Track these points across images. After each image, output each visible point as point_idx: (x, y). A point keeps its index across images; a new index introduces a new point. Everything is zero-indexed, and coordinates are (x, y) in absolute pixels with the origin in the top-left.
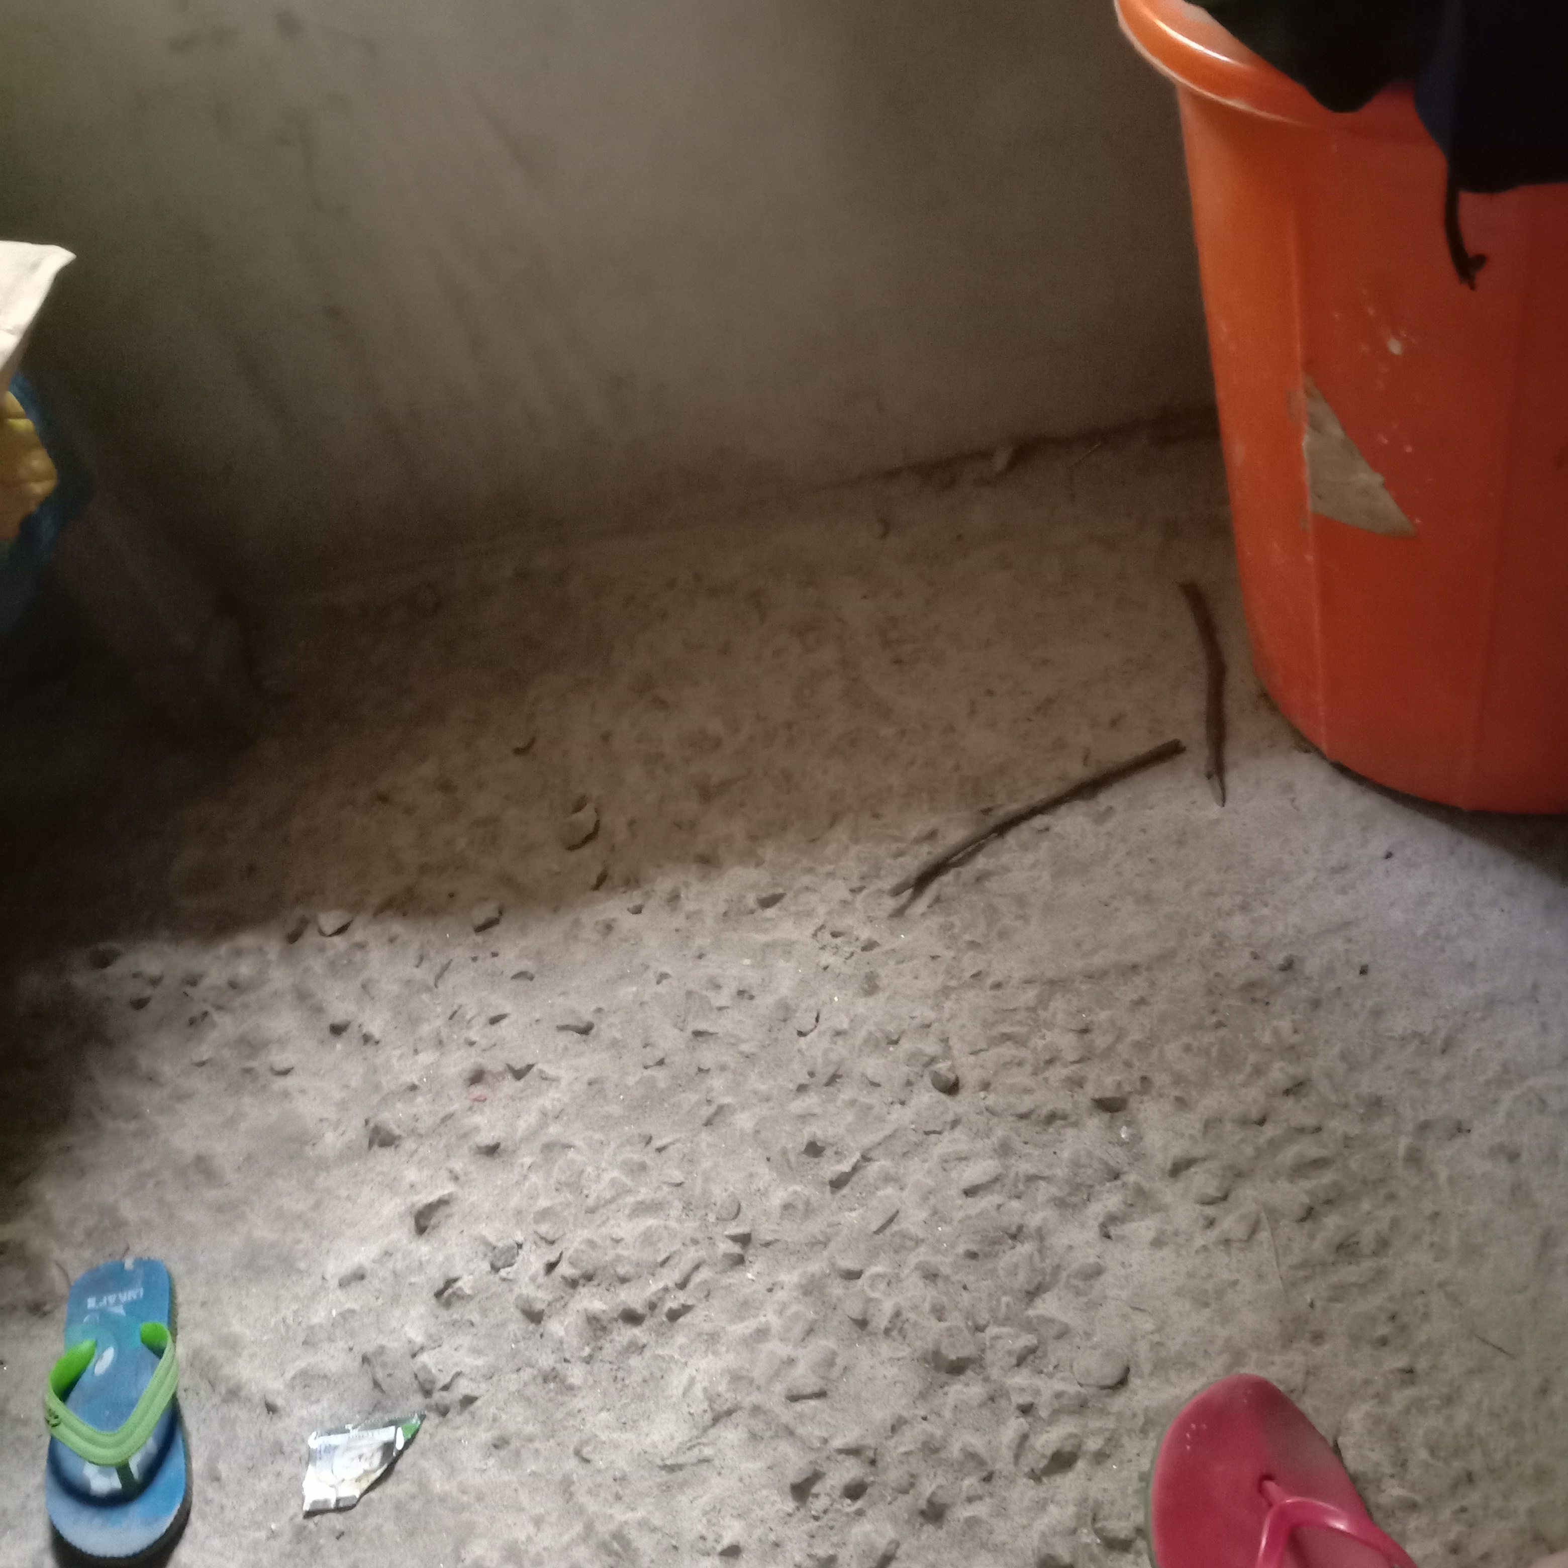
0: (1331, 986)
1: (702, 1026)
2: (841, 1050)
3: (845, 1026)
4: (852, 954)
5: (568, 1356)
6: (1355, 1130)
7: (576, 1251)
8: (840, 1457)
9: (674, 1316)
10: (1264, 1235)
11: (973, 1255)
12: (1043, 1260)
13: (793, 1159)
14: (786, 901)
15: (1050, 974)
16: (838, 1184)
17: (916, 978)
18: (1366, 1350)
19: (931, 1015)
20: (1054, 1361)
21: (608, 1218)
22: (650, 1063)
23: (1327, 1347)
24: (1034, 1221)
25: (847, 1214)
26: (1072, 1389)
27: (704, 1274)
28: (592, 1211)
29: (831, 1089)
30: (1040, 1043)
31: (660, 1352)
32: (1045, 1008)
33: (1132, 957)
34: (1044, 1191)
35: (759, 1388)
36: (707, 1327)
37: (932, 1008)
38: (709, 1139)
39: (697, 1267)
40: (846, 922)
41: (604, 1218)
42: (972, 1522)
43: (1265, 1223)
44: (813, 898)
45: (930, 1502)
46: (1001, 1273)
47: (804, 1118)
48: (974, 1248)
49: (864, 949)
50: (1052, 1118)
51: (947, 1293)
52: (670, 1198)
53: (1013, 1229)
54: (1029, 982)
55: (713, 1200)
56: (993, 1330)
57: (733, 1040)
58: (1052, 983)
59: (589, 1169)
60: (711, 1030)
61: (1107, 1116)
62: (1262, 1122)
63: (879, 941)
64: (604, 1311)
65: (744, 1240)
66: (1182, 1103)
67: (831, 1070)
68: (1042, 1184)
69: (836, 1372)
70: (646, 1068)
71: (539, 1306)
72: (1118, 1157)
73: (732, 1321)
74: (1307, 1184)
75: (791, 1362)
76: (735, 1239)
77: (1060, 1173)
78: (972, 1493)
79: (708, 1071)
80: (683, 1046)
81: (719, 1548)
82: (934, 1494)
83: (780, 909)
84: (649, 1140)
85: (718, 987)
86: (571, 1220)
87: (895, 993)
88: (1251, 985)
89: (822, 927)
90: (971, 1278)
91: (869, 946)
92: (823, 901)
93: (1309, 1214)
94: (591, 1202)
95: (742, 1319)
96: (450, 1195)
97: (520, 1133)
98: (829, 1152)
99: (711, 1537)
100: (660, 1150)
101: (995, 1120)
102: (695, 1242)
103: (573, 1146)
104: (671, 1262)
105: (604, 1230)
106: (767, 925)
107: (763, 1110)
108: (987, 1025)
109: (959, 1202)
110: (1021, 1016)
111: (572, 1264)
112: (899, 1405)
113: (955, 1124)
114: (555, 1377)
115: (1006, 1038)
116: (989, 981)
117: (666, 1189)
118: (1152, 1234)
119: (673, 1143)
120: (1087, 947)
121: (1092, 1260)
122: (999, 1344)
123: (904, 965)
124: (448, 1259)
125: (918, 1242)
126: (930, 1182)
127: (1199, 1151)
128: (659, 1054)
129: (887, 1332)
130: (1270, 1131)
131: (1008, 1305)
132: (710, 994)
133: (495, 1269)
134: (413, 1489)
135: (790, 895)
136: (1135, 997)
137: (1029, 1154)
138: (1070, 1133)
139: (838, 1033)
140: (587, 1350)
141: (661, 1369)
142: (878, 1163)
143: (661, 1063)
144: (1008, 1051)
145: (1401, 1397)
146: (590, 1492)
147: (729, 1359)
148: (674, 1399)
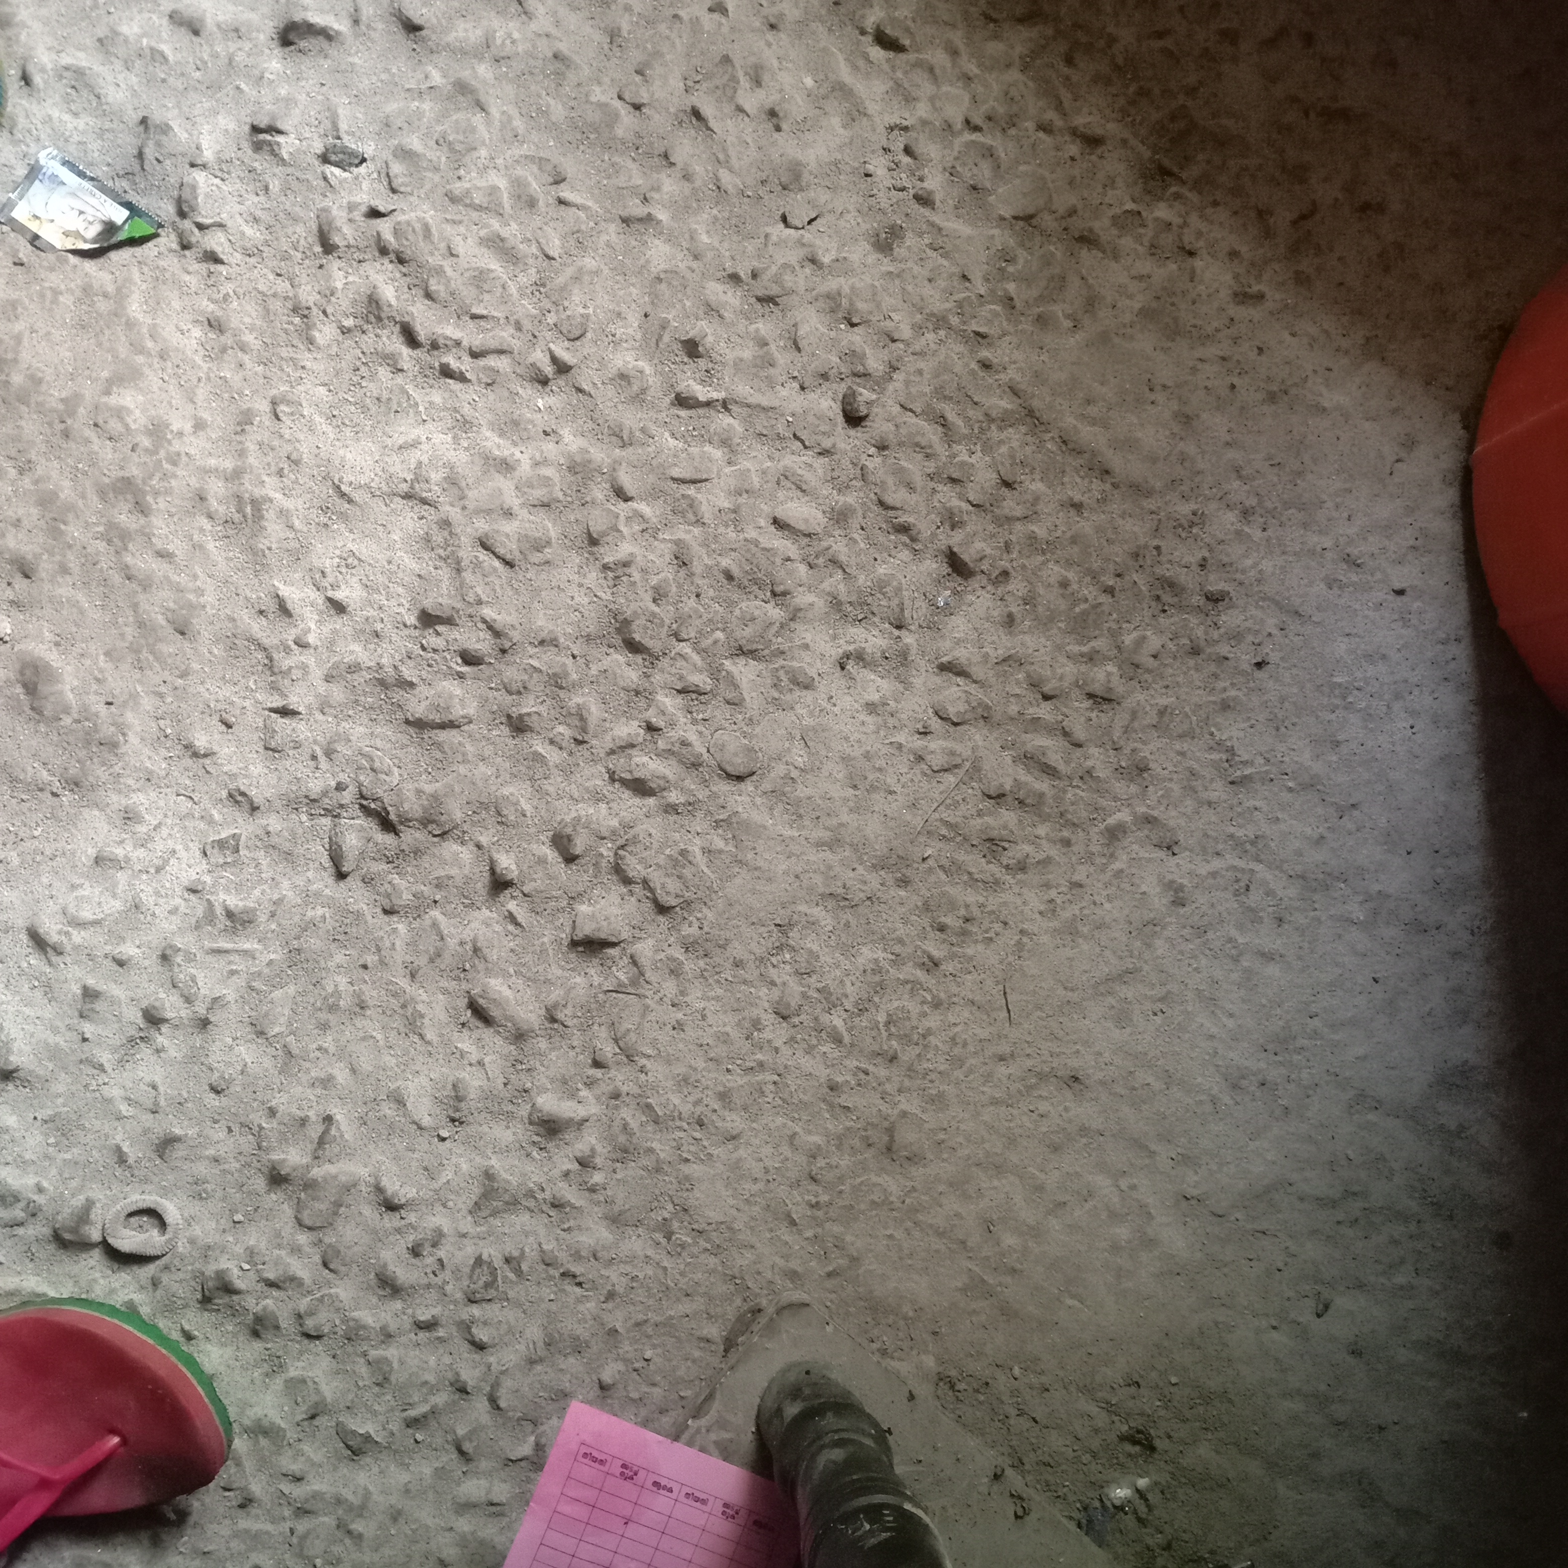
0: (1224, 649)
1: (707, 111)
2: (801, 279)
3: (826, 260)
4: (903, 189)
5: (329, 310)
6: (1102, 773)
7: (408, 223)
8: (481, 625)
9: (446, 372)
10: (950, 779)
11: (730, 577)
12: (777, 634)
13: (666, 338)
14: (903, 56)
15: (1036, 403)
16: (683, 401)
17: (930, 280)
18: (926, 922)
19: (906, 332)
20: (706, 715)
21: (460, 222)
22: (627, 97)
23: (902, 893)
24: (803, 598)
25: (667, 434)
26: (699, 748)
27: (502, 363)
28: (453, 199)
29: (758, 306)
30: (964, 457)
31: (410, 389)
32: (1000, 429)
33: (1116, 461)
34: (834, 582)
35: (464, 508)
36: (466, 410)
37: (913, 326)
38: (614, 238)
39: (501, 352)
40: (930, 149)
41: (458, 218)
42: (538, 758)
43: (961, 772)
44: (927, 88)
45: (521, 716)
46: (737, 612)
47: (712, 310)
48: (736, 571)
49: (918, 198)
50: (904, 529)
51: (680, 586)
52: (531, 261)
53: (779, 589)
54: (1015, 392)
55: (566, 303)
56: (685, 648)
57: (721, 157)
58: (1031, 413)
59: (483, 152)
60: (712, 124)
61: (946, 569)
62: (1046, 698)
63: (938, 203)
64: (390, 306)
65: (562, 368)
66: (1010, 621)
67: (774, 290)
68: (839, 575)
69: (536, 557)
70: (620, 98)
71: (337, 239)
72: (917, 611)
73: (492, 426)
74: (1024, 776)
75: (508, 514)
76: (554, 360)
77: (862, 580)
78: (558, 739)
79: (673, 164)
80: (672, 110)
81: (330, 594)
82: (529, 714)
83: (888, 60)
84: (559, 181)
85: (758, 83)
86: (428, 186)
87: (898, 276)
88: (1171, 585)
89: (906, 129)
90: (711, 593)
91: (924, 200)
92: (932, 99)
93: (998, 797)
94: (458, 188)
95: (502, 434)
96: (338, 33)
97: (451, 38)
98: (702, 363)
99: (330, 579)
100: (561, 202)
101: (858, 484)
102: (518, 327)
103: (487, 113)
104: (482, 323)
105: (449, 229)
106: (861, 63)
107: (683, 263)
108: (940, 393)
109: (762, 523)
110: (975, 414)
111: (396, 232)
112: (563, 629)
113: (824, 453)
114: (305, 316)
115: (942, 422)
116: (985, 353)
117: (534, 249)
118: (875, 697)
119: (577, 207)
120: (1092, 410)
121: (812, 672)
122: (680, 663)
123: (934, 254)
124: (289, 101)
125: (699, 522)
126: (756, 481)
127: (978, 672)
128: (644, 97)
129: (606, 567)
130: (1044, 711)
131: (716, 642)
132: (744, 82)
133: (325, 159)
134: (111, 288)
135: (912, 57)
136: (1078, 498)
137: (855, 541)
138: (905, 555)
139: (813, 261)
140: (349, 322)
141: (399, 404)
142: (731, 420)
143: (637, 107)
144: (932, 434)
145: (910, 971)
146: (260, 444)
147: (460, 458)
148: (389, 442)
